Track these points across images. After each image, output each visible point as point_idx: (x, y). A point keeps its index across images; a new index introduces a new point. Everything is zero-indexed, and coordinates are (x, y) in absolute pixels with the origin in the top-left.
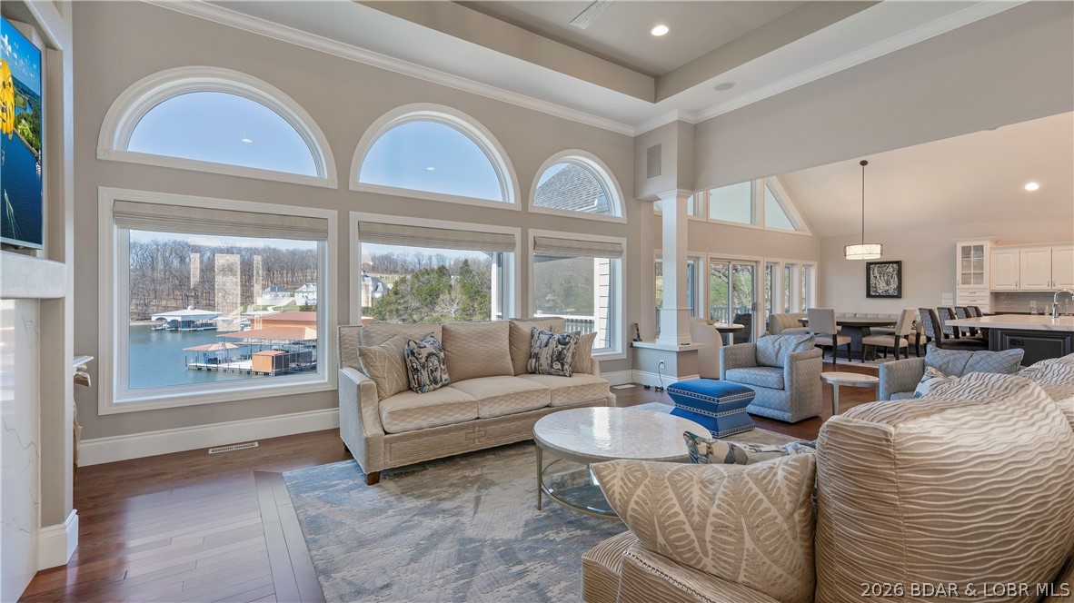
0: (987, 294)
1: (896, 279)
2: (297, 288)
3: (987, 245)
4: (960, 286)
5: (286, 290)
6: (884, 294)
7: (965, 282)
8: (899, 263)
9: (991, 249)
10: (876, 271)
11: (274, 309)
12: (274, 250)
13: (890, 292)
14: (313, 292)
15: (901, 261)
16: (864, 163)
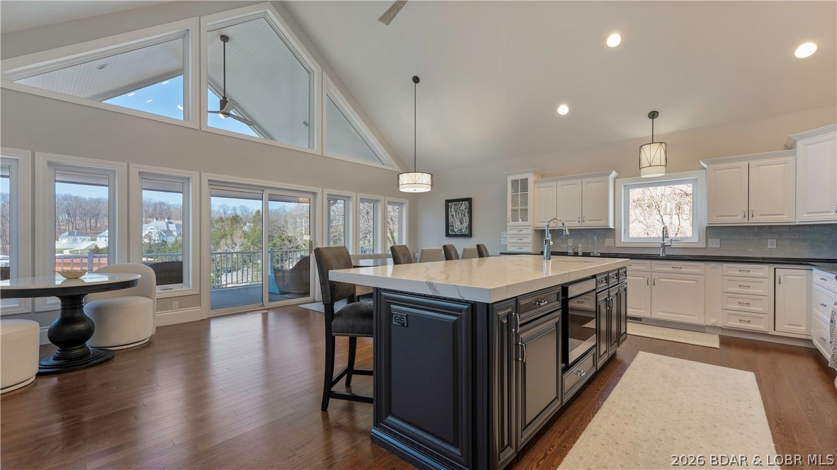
0: (530, 231)
1: (467, 218)
2: (99, 233)
3: (531, 179)
4: (511, 223)
5: (87, 234)
6: (458, 233)
7: (515, 219)
8: (469, 200)
9: (535, 182)
10: (453, 210)
11: (70, 252)
12: (76, 198)
13: (463, 230)
14: (105, 236)
15: (471, 199)
16: (416, 80)
